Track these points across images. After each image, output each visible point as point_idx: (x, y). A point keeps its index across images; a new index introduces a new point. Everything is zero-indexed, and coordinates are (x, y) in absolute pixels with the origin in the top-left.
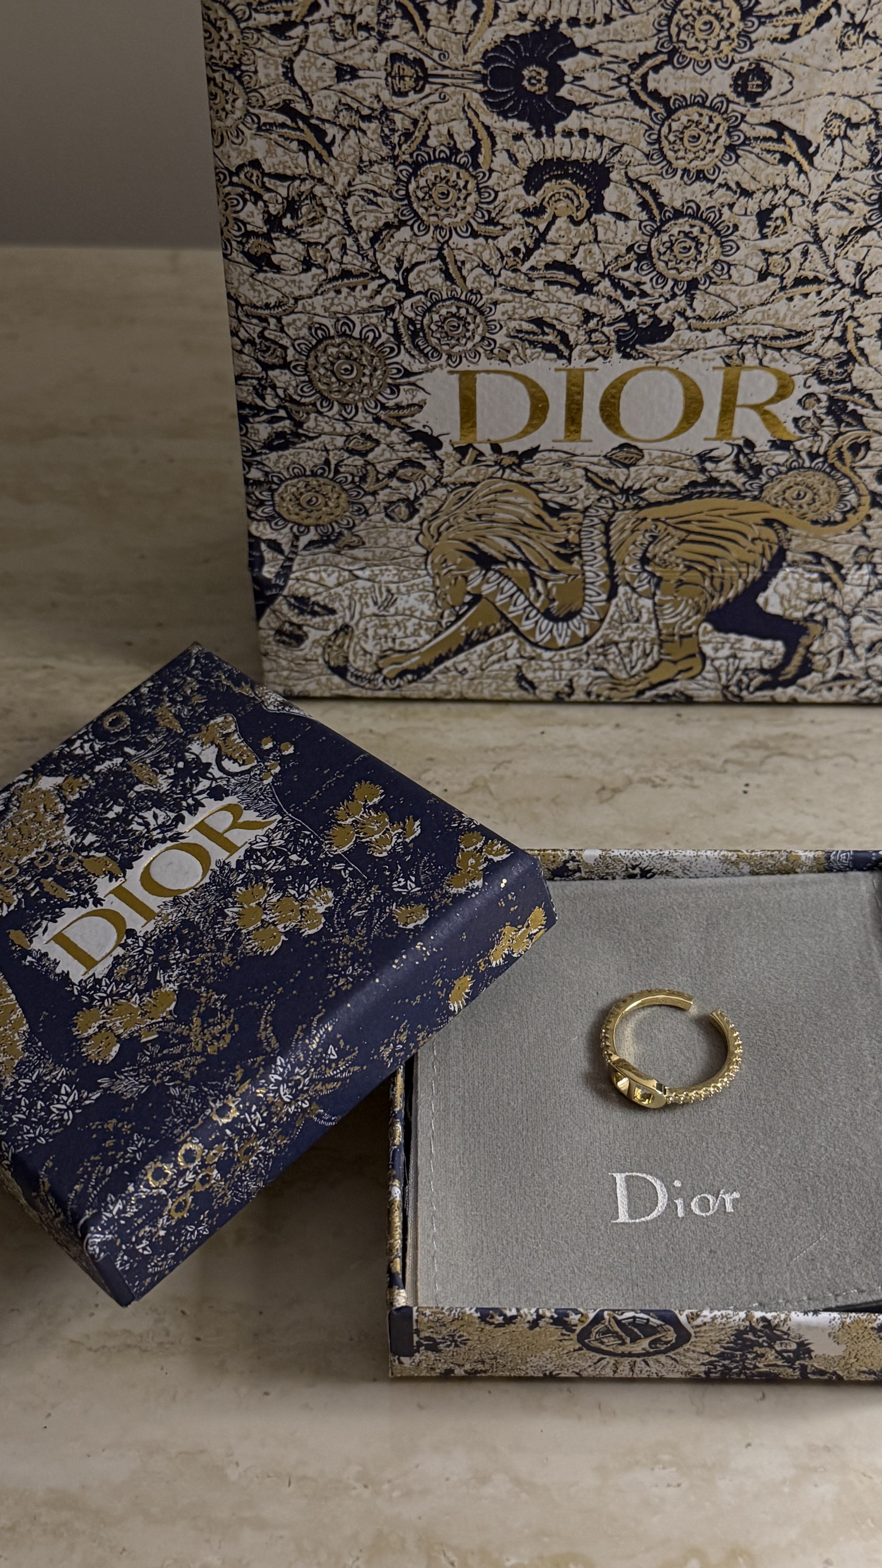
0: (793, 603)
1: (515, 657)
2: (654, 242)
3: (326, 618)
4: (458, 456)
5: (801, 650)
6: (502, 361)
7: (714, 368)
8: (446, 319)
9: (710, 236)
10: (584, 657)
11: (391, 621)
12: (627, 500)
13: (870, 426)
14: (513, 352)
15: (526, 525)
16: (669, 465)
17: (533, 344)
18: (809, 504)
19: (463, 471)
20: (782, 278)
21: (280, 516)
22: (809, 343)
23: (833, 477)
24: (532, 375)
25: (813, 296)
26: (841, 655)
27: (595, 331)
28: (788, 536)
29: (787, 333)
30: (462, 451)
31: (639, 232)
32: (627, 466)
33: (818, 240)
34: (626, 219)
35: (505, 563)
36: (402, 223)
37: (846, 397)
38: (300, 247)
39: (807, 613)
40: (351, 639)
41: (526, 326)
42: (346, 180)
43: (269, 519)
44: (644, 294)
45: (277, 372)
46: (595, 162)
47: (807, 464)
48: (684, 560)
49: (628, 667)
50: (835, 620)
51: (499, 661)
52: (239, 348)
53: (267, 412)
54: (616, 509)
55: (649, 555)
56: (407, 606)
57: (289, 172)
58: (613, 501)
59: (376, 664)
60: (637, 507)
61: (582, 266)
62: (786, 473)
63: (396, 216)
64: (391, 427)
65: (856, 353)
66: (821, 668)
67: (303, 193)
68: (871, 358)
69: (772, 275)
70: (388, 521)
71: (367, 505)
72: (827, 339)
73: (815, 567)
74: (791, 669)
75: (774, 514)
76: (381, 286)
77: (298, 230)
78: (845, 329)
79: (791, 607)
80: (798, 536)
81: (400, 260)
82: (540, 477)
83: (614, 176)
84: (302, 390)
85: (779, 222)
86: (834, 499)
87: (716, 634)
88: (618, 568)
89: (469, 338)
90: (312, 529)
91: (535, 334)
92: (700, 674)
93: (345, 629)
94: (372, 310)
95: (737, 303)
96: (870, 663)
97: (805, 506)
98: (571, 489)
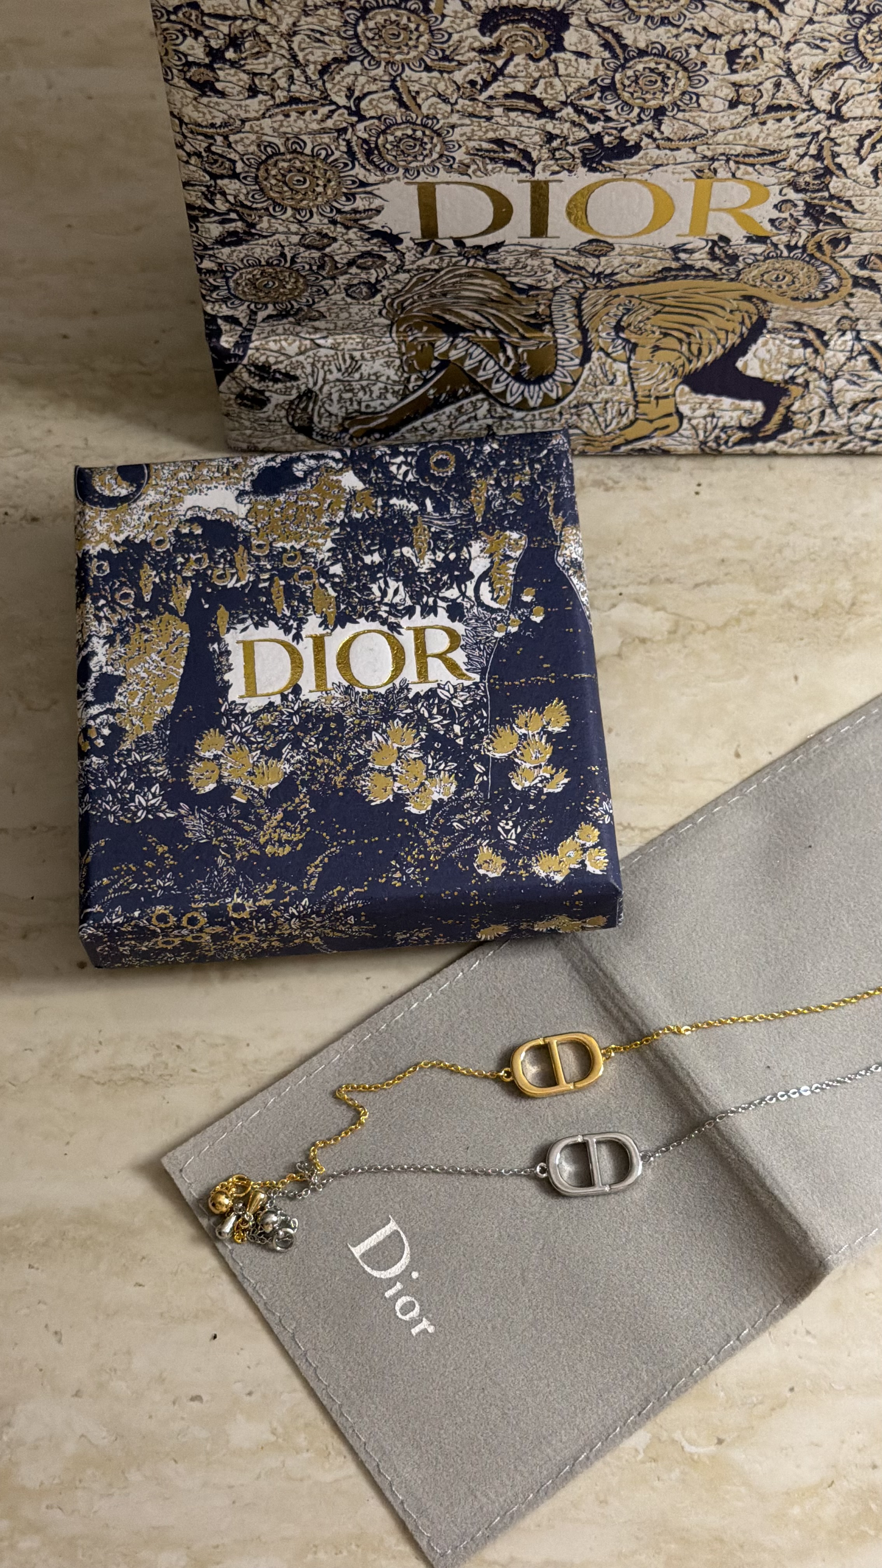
0: (773, 366)
1: (485, 417)
2: (618, 76)
3: (289, 384)
4: (420, 249)
5: (781, 410)
6: (462, 174)
7: (685, 180)
8: (401, 140)
9: (677, 72)
10: (558, 417)
11: (356, 386)
12: (599, 281)
13: (849, 225)
14: (473, 167)
15: (493, 301)
16: (642, 255)
17: (493, 160)
18: (788, 285)
19: (425, 261)
20: (754, 106)
21: (237, 298)
22: (784, 160)
23: (813, 265)
24: (495, 186)
25: (787, 120)
26: (823, 414)
27: (558, 149)
28: (768, 309)
29: (760, 152)
30: (424, 246)
31: (601, 68)
32: (598, 257)
33: (790, 74)
34: (588, 57)
35: (474, 332)
36: (351, 59)
37: (823, 203)
38: (245, 77)
39: (787, 376)
40: (315, 403)
41: (485, 145)
42: (290, 21)
43: (225, 300)
44: (608, 119)
45: (226, 181)
46: (553, 10)
47: (785, 253)
48: (660, 327)
49: (603, 425)
50: (817, 383)
51: (469, 420)
52: (185, 159)
53: (217, 214)
54: (586, 288)
55: (622, 324)
56: (372, 372)
57: (229, 13)
58: (584, 283)
59: (342, 425)
60: (609, 287)
61: (544, 96)
62: (764, 261)
63: (345, 53)
64: (348, 228)
65: (833, 168)
66: (802, 426)
67: (245, 31)
68: (849, 172)
69: (744, 104)
70: (349, 300)
71: (327, 287)
72: (802, 157)
73: (797, 334)
74: (771, 426)
75: (751, 291)
76: (332, 112)
77: (242, 62)
78: (821, 148)
79: (771, 370)
80: (777, 309)
81: (350, 90)
82: (507, 264)
83: (573, 20)
84: (253, 197)
85: (749, 60)
86: (814, 282)
87: (694, 395)
88: (592, 335)
89: (427, 156)
90: (271, 306)
91: (495, 152)
92: (677, 431)
93: (309, 395)
94: (324, 131)
95: (707, 127)
96: (852, 421)
97: (784, 287)
98: (539, 274)
